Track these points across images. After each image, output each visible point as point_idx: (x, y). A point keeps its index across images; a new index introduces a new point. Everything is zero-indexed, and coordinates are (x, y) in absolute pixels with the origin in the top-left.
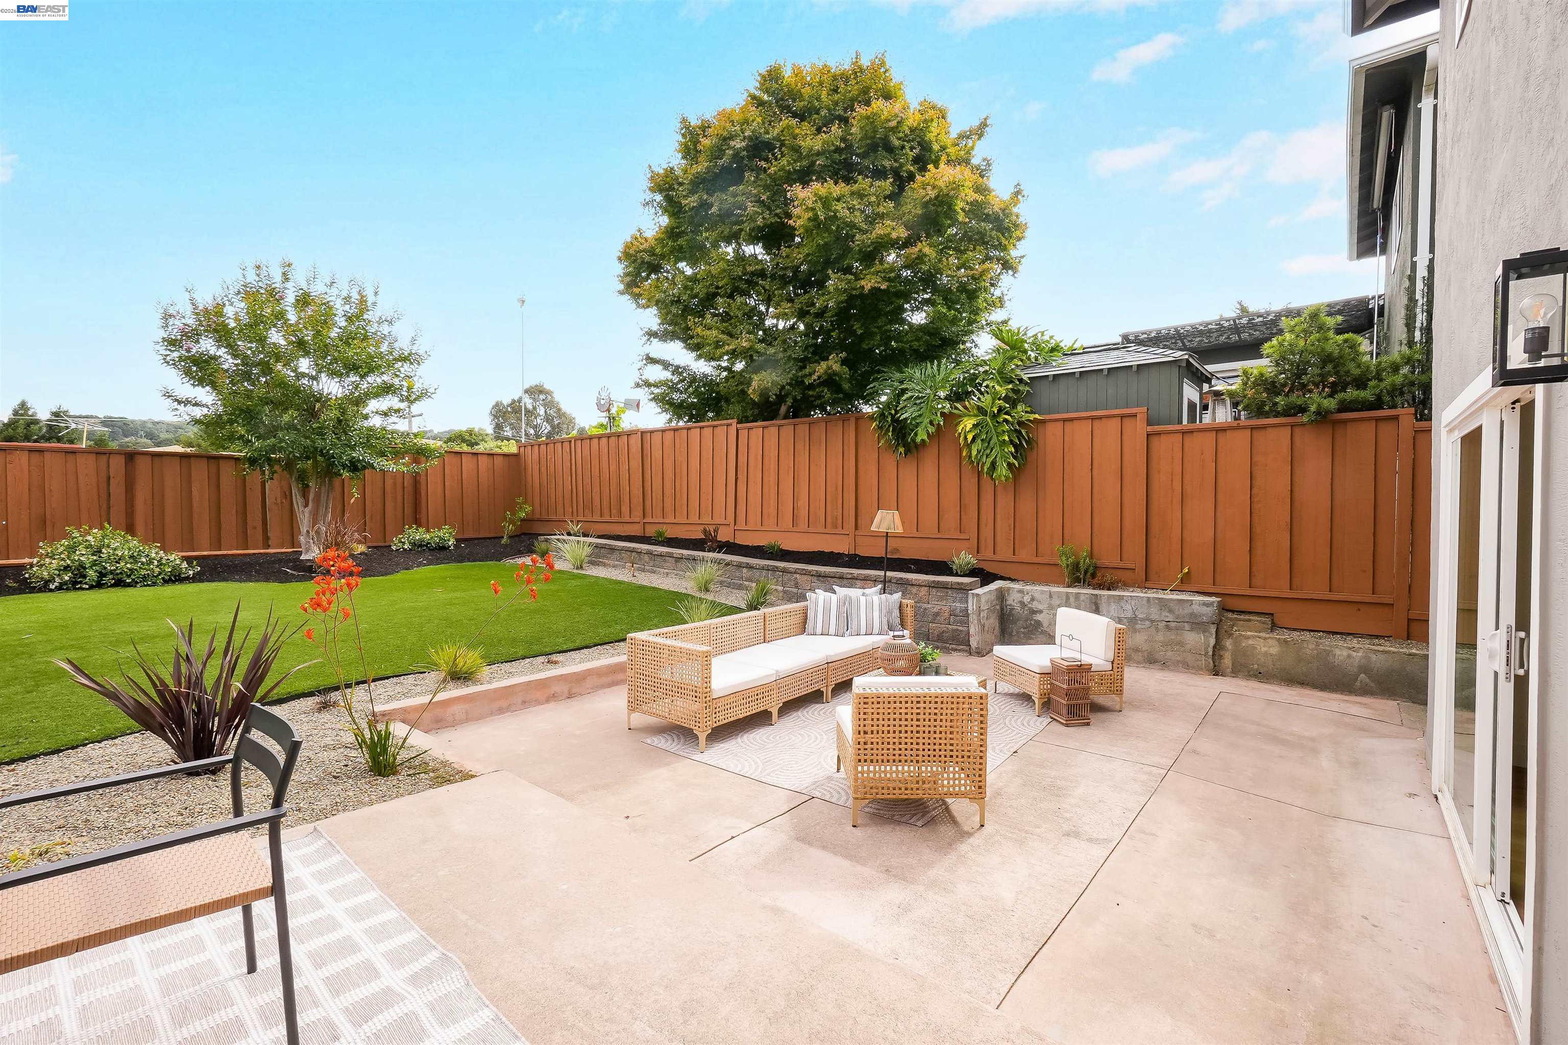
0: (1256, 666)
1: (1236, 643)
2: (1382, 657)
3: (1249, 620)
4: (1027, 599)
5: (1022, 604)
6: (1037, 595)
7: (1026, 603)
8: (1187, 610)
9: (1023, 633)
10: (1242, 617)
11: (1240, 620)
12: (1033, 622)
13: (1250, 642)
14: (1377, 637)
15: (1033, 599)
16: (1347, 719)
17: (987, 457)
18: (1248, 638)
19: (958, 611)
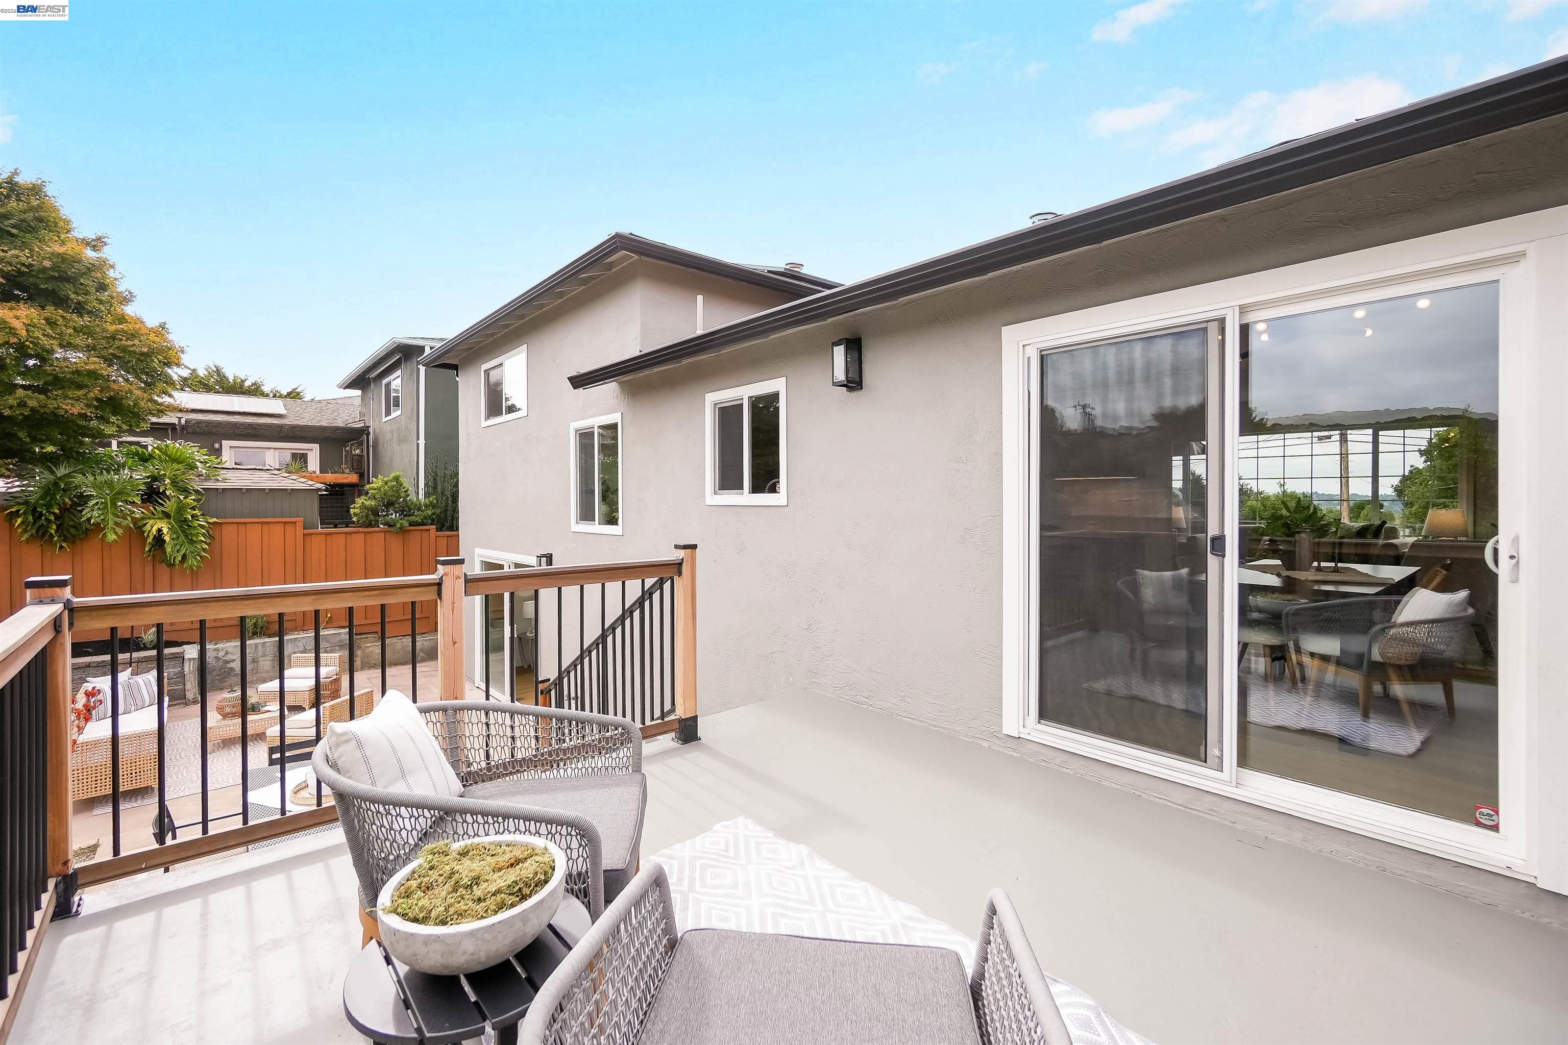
0: (373, 662)
1: (363, 652)
2: (428, 642)
3: (367, 637)
4: (221, 654)
5: (217, 658)
6: (230, 650)
7: (221, 657)
8: (338, 638)
9: (218, 680)
10: (362, 637)
11: (363, 638)
12: (226, 670)
13: (371, 649)
14: (423, 633)
15: (227, 653)
16: (425, 673)
17: (178, 551)
18: (369, 647)
19: (172, 674)
